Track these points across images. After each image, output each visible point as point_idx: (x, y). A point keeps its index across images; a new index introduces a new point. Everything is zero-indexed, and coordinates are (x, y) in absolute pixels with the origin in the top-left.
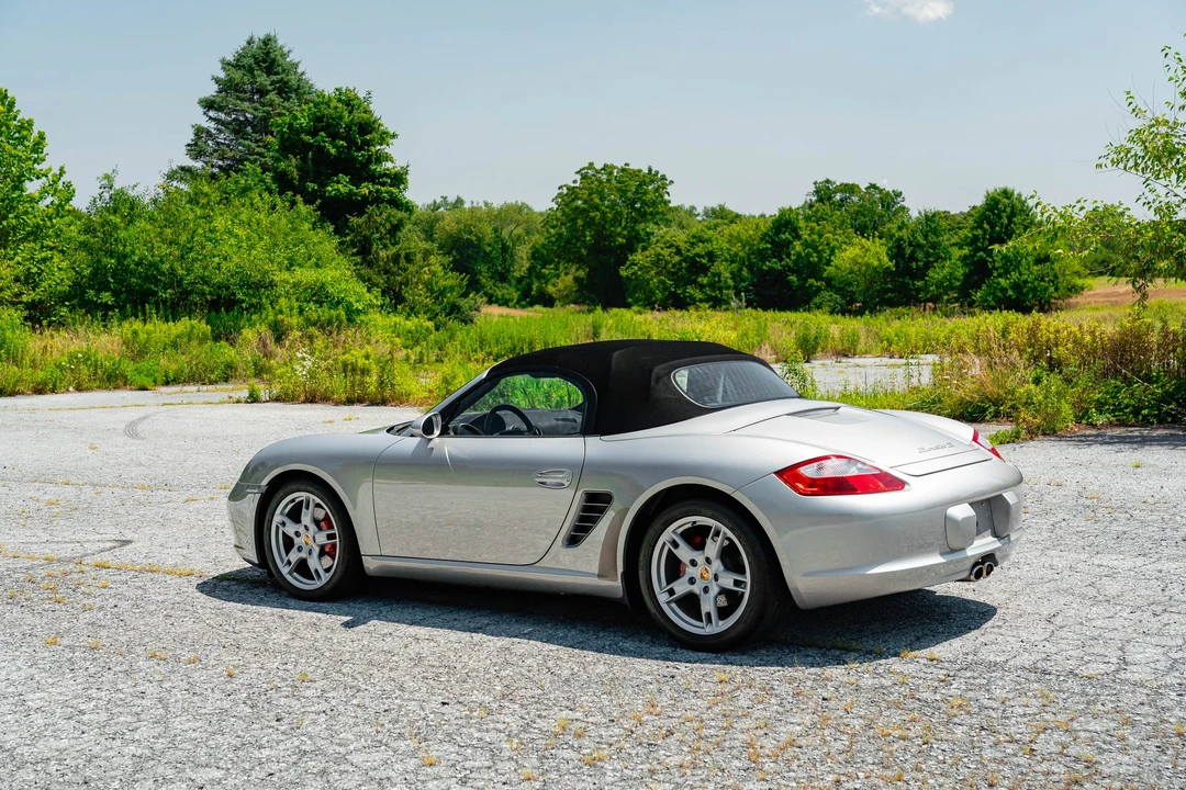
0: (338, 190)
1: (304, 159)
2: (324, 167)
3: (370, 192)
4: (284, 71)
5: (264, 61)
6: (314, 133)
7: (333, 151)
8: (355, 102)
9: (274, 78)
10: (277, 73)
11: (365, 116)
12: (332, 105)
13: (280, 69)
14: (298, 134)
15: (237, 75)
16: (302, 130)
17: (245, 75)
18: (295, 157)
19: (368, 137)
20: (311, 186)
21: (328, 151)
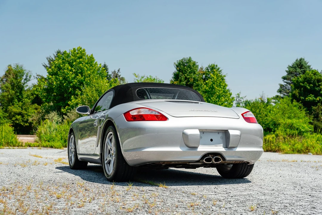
0: (309, 99)
1: (300, 90)
2: (306, 92)
3: (320, 100)
4: (305, 68)
5: (300, 65)
6: (303, 83)
7: (309, 88)
8: (317, 73)
9: (302, 70)
10: (303, 68)
11: (319, 77)
12: (309, 74)
13: (304, 67)
14: (299, 83)
15: (291, 69)
16: (301, 82)
17: (294, 69)
18: (298, 90)
19: (320, 83)
20: (302, 98)
21: (307, 88)
